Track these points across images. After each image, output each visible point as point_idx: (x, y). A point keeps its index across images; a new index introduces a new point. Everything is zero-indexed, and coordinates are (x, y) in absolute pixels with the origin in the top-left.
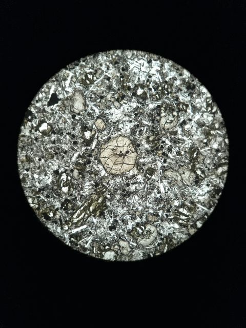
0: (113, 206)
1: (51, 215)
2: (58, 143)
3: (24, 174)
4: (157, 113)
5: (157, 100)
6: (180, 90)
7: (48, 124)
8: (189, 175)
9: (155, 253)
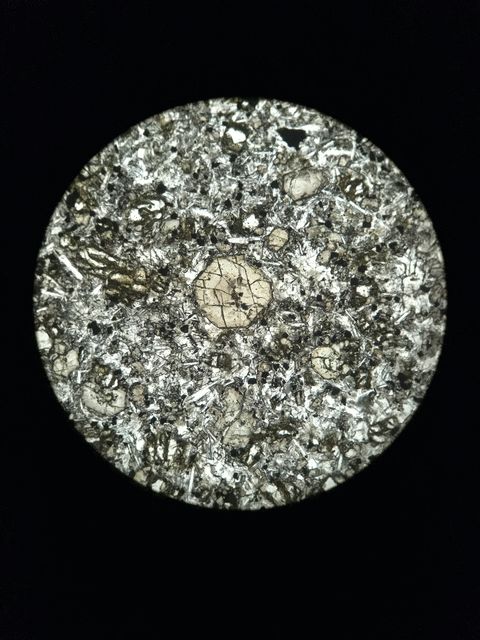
0: (136, 314)
1: (79, 206)
2: (217, 172)
3: (137, 130)
4: (335, 337)
5: (360, 328)
6: (392, 362)
7: (245, 141)
8: (242, 434)
9: (77, 423)
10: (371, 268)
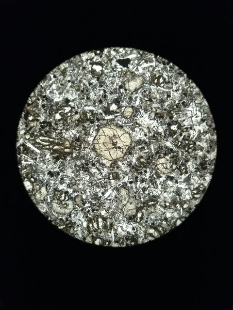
0: (69, 163)
1: (31, 118)
2: (92, 87)
3: (49, 76)
4: (165, 152)
5: (176, 146)
6: (196, 158)
7: (102, 70)
8: (132, 208)
9: (52, 221)
10: (175, 116)
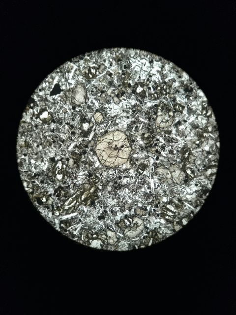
0: (104, 196)
1: (44, 200)
2: (56, 131)
3: (21, 159)
4: (154, 112)
5: (156, 99)
6: (178, 91)
7: (49, 112)
8: (179, 174)
9: (140, 246)
10: (131, 82)
